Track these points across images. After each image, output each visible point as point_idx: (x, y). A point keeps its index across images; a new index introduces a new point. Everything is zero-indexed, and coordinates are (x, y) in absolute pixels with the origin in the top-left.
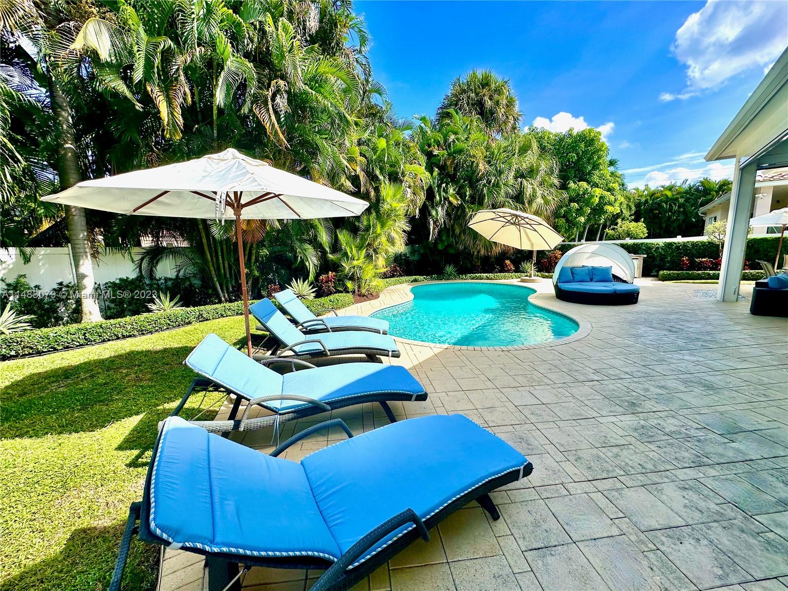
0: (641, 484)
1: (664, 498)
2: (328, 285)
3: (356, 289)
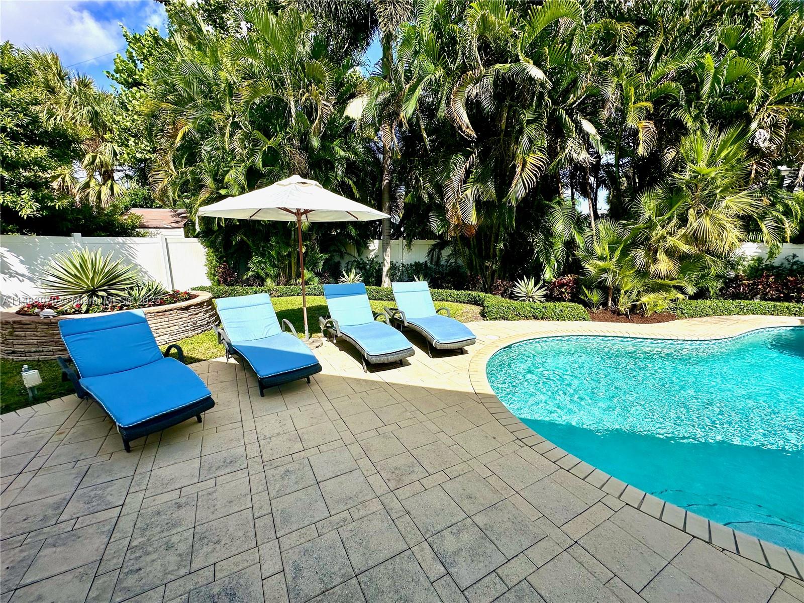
0: (105, 558)
1: (69, 577)
2: (562, 290)
3: (610, 303)
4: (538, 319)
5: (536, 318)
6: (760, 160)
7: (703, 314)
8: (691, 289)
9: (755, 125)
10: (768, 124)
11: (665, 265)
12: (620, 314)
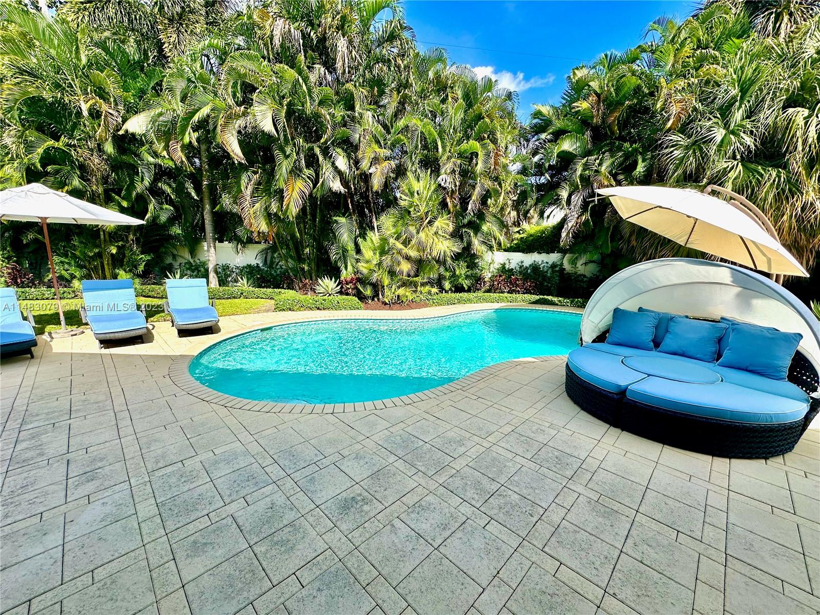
2: (348, 286)
3: (380, 296)
4: (321, 310)
5: (318, 309)
6: (452, 195)
7: (450, 303)
8: (447, 285)
9: (443, 171)
10: (448, 172)
11: (405, 267)
12: (386, 304)
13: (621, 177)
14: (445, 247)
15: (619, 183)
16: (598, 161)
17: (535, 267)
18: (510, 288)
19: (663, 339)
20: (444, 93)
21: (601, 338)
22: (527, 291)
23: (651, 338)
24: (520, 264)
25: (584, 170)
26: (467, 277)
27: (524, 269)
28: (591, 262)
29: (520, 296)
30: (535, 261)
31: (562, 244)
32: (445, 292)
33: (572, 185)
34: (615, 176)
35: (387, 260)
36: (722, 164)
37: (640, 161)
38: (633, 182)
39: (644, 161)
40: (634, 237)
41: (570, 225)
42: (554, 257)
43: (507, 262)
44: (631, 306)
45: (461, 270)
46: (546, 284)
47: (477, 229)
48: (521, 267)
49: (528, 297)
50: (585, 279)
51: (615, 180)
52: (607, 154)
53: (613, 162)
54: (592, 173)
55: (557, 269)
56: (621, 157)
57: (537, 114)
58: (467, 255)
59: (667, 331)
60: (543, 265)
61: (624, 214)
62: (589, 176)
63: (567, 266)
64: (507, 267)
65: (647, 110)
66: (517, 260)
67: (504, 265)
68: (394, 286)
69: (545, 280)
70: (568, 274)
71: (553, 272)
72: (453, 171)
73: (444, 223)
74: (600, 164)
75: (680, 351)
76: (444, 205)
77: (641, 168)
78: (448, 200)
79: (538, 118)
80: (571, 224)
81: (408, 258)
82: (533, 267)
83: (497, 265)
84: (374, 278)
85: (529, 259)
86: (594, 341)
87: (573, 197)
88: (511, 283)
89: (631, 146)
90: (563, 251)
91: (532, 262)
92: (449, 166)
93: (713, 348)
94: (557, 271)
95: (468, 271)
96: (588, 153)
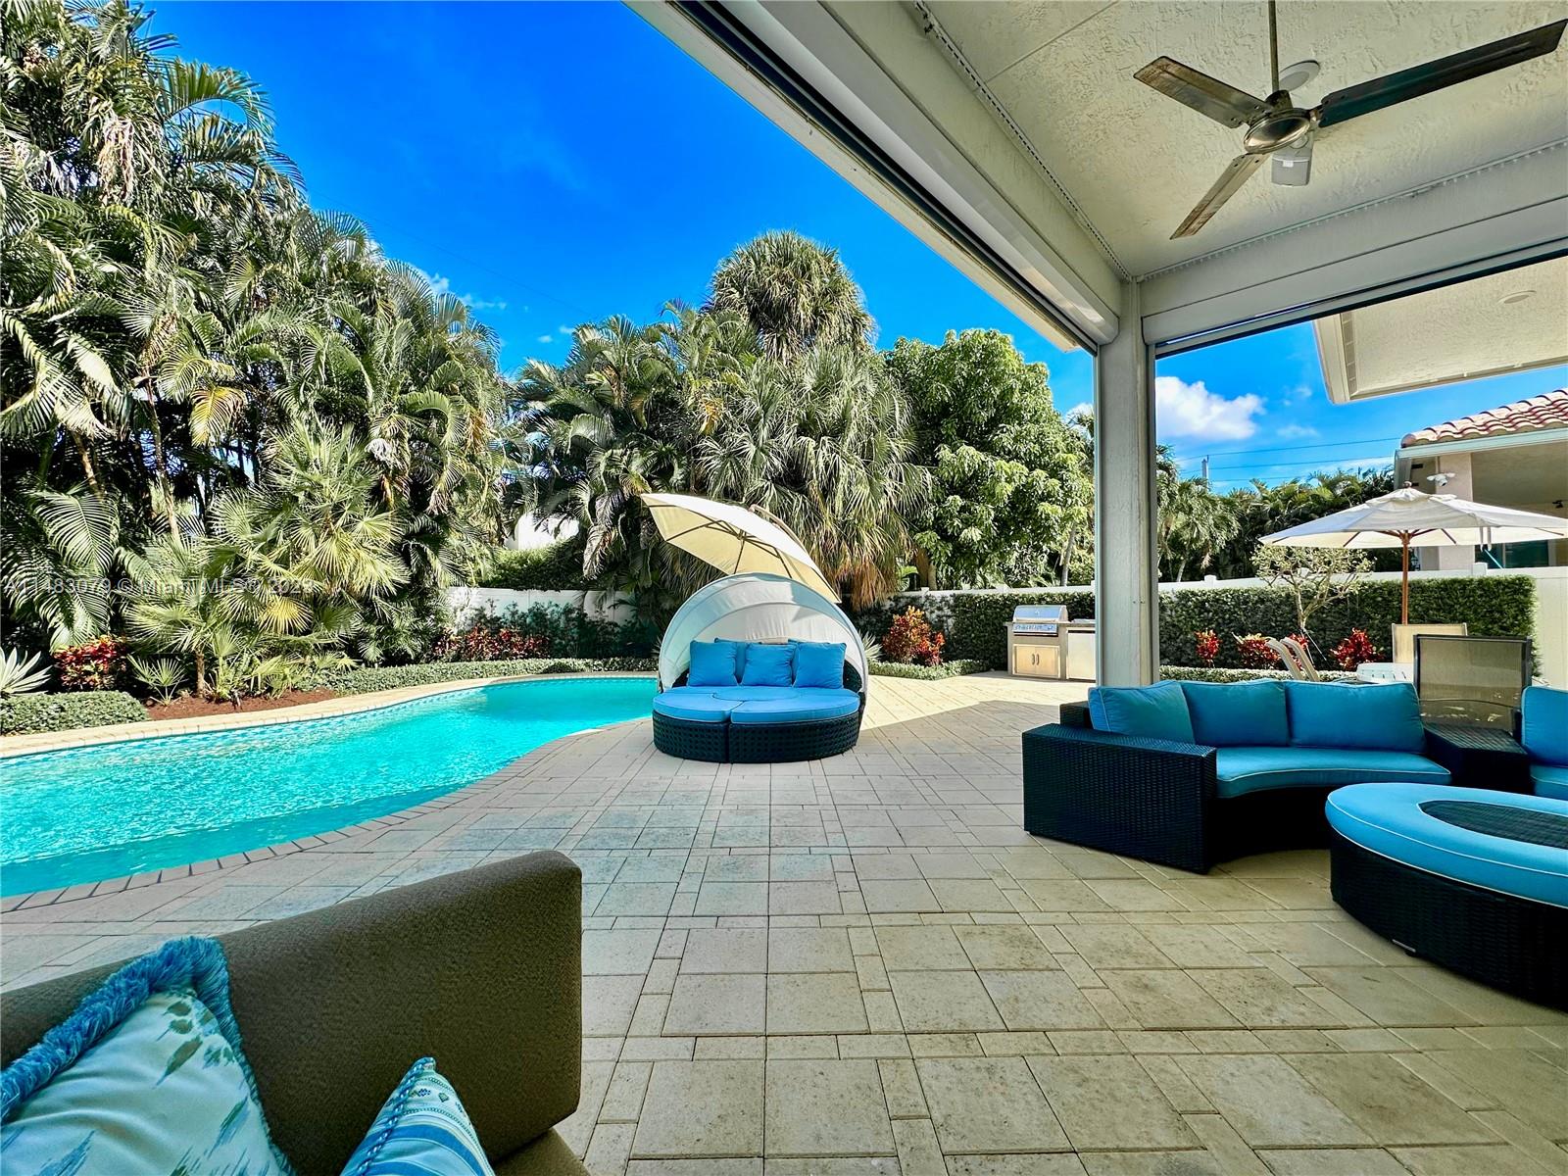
2: (87, 668)
3: (202, 683)
6: (394, 477)
7: (383, 685)
8: (372, 652)
9: (375, 432)
10: (388, 434)
11: (283, 613)
12: (220, 700)
13: (656, 483)
14: (382, 572)
15: (655, 489)
16: (625, 458)
17: (538, 614)
18: (500, 650)
19: (743, 671)
20: (365, 296)
21: (681, 681)
22: (530, 655)
23: (732, 671)
24: (511, 608)
25: (609, 466)
26: (416, 633)
27: (520, 618)
28: (622, 602)
29: (519, 663)
30: (537, 603)
31: (586, 572)
32: (367, 666)
33: (594, 485)
34: (650, 479)
35: (231, 598)
36: (759, 483)
37: (676, 466)
38: (670, 488)
39: (680, 466)
40: (678, 565)
41: (595, 544)
42: (567, 597)
43: (487, 606)
44: (706, 638)
45: (403, 619)
46: (557, 641)
47: (437, 543)
48: (513, 614)
49: (532, 662)
50: (616, 630)
51: (651, 485)
52: (636, 450)
53: (645, 462)
54: (620, 473)
55: (574, 615)
56: (653, 456)
57: (532, 373)
58: (417, 592)
59: (746, 661)
60: (551, 609)
61: (666, 533)
62: (617, 476)
63: (589, 610)
64: (488, 613)
65: (673, 403)
66: (507, 602)
67: (481, 612)
68: (246, 656)
69: (556, 635)
70: (591, 622)
71: (568, 620)
72: (399, 436)
73: (380, 528)
74: (629, 463)
75: (761, 681)
76: (377, 492)
77: (677, 475)
78: (387, 485)
79: (531, 378)
80: (595, 541)
81: (291, 594)
82: (535, 614)
83: (470, 613)
84: (189, 639)
85: (526, 600)
86: (674, 686)
87: (597, 503)
88: (500, 641)
89: (665, 445)
90: (586, 586)
91: (532, 605)
92: (389, 425)
93: (787, 672)
94: (574, 619)
95: (415, 622)
96: (609, 445)
